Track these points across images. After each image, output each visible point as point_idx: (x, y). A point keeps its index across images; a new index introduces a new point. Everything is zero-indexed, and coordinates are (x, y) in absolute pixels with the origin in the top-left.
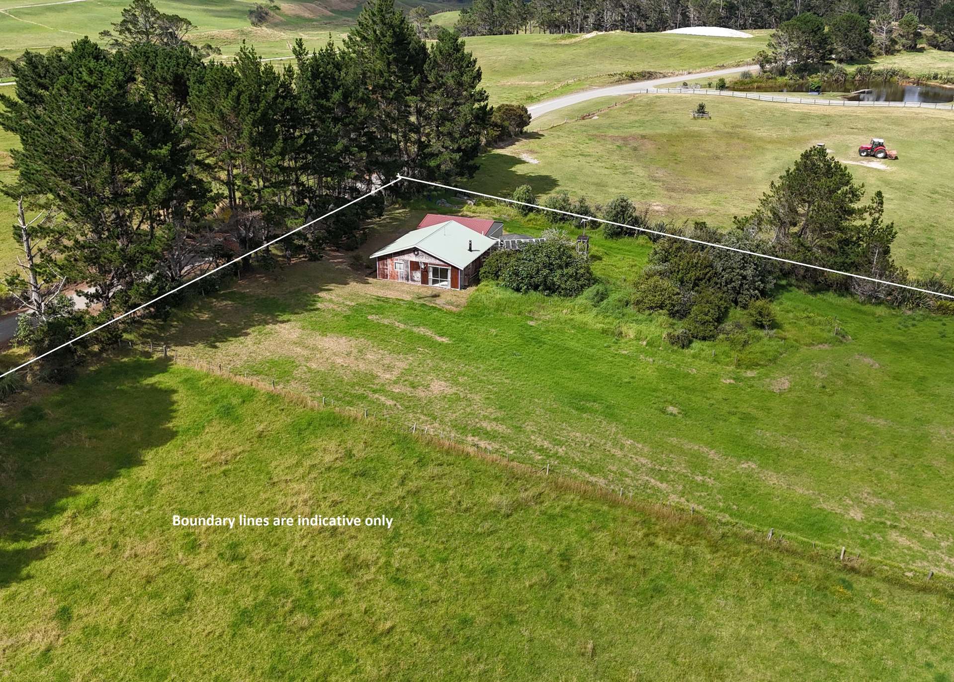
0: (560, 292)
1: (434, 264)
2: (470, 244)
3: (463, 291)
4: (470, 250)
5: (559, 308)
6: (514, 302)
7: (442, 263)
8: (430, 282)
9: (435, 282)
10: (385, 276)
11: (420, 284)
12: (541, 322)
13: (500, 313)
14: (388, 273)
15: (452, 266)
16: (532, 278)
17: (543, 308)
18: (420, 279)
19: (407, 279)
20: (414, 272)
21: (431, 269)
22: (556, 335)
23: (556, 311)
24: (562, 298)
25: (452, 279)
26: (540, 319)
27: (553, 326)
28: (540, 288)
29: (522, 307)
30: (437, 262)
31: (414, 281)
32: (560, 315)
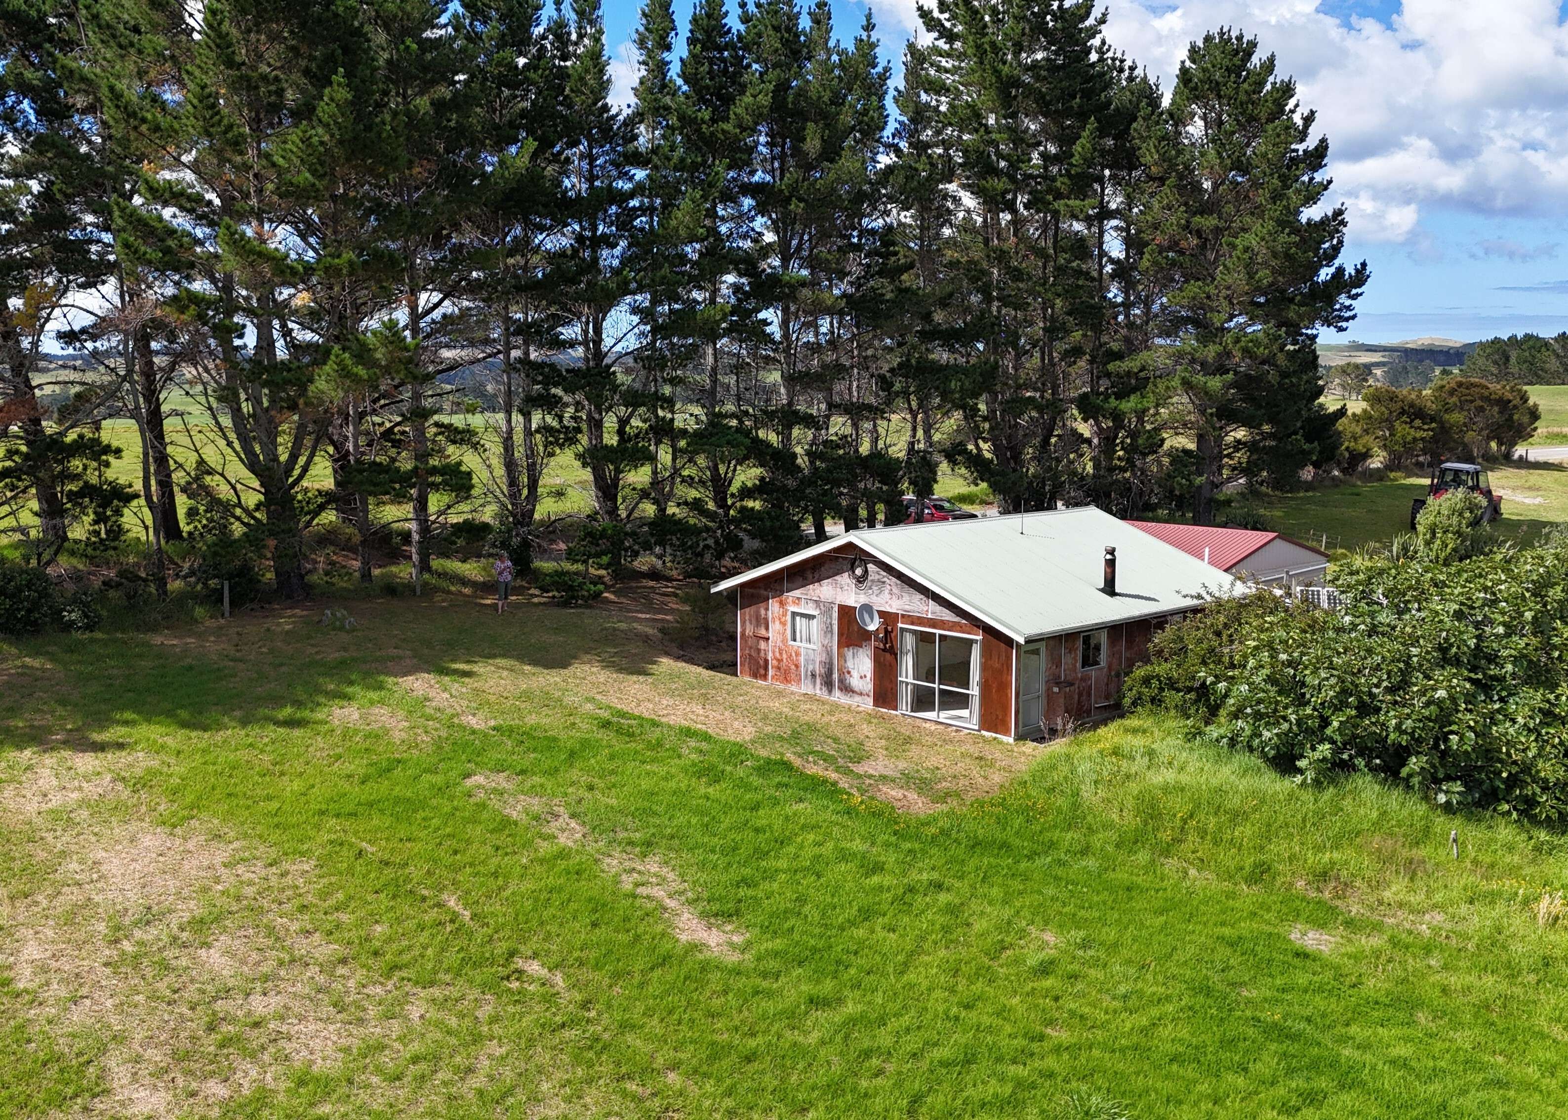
0: (1531, 802)
1: (920, 621)
2: (1111, 564)
3: (1029, 747)
4: (1109, 588)
5: (1508, 884)
6: (1237, 816)
7: (947, 615)
8: (905, 697)
9: (922, 701)
10: (759, 669)
11: (867, 704)
12: (1377, 941)
13: (1143, 857)
14: (770, 651)
15: (989, 630)
16: (1366, 708)
17: (1412, 869)
18: (867, 685)
19: (828, 684)
20: (849, 653)
21: (909, 642)
22: (1463, 1039)
23: (1492, 898)
24: (1543, 835)
25: (985, 687)
26: (1378, 927)
27: (1454, 981)
28: (1414, 763)
29: (1277, 848)
30: (932, 610)
31: (847, 689)
32: (1518, 923)
